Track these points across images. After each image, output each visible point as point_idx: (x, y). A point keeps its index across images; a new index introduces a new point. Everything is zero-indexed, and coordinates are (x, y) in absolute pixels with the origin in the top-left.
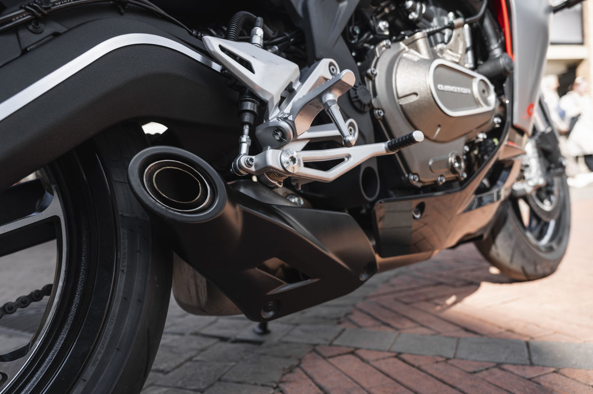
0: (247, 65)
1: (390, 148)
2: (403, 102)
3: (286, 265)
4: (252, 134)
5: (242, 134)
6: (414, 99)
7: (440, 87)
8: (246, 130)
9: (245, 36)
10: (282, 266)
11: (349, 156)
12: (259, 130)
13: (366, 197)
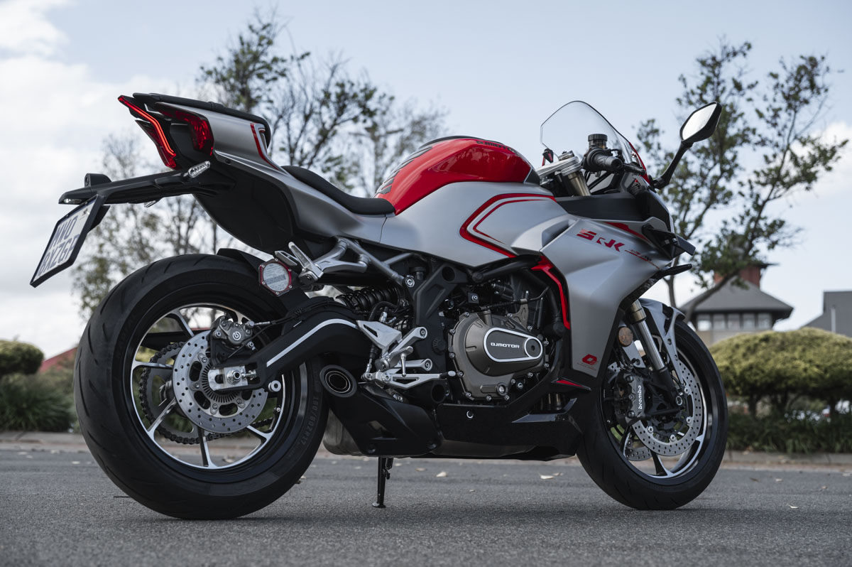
0: (375, 334)
1: (441, 377)
2: (468, 350)
3: (384, 428)
4: (373, 364)
5: (368, 363)
6: (474, 349)
7: (493, 344)
8: (371, 361)
9: (376, 319)
10: (381, 428)
11: (418, 378)
12: (376, 362)
13: (434, 401)
